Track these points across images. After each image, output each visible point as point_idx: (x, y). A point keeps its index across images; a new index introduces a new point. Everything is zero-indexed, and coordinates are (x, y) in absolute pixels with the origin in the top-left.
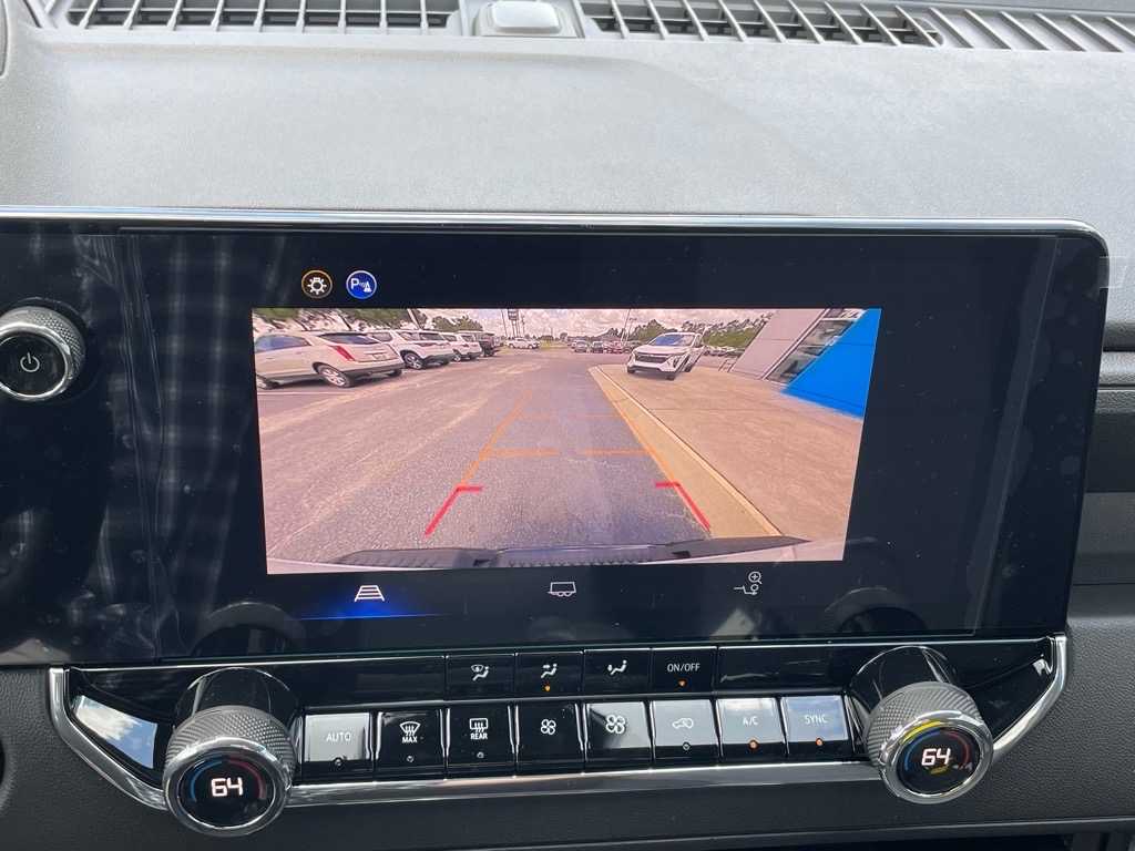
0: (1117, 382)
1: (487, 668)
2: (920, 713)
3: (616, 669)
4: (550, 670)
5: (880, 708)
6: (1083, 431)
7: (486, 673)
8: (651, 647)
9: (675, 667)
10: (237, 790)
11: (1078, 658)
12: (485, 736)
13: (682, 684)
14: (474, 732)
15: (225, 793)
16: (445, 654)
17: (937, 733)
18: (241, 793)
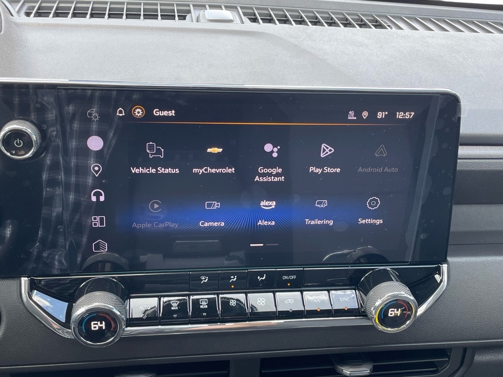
0: (465, 157)
1: (207, 278)
2: (387, 293)
3: (261, 278)
4: (234, 279)
5: (371, 293)
6: (452, 176)
7: (207, 280)
8: (276, 269)
9: (286, 277)
10: (102, 327)
11: (452, 274)
12: (206, 306)
13: (289, 285)
14: (202, 305)
15: (97, 328)
16: (190, 271)
17: (395, 302)
18: (104, 328)
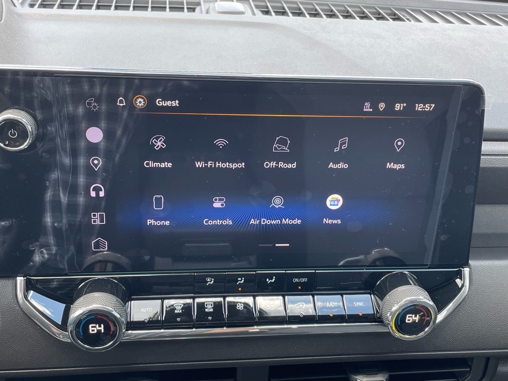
0: (489, 153)
1: (213, 279)
2: (405, 298)
3: (270, 281)
4: (241, 281)
5: (387, 297)
6: (475, 173)
7: (213, 281)
8: (286, 270)
9: (296, 280)
10: (101, 330)
11: (474, 278)
12: (212, 310)
13: (300, 288)
14: (207, 308)
15: (96, 332)
16: (194, 273)
17: (413, 307)
18: (103, 331)
